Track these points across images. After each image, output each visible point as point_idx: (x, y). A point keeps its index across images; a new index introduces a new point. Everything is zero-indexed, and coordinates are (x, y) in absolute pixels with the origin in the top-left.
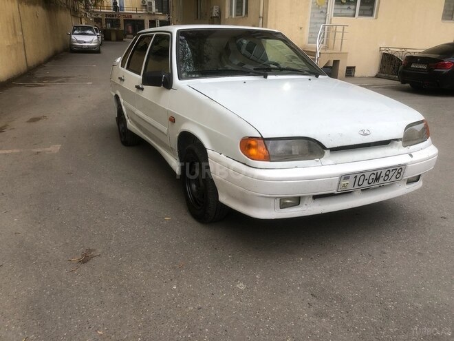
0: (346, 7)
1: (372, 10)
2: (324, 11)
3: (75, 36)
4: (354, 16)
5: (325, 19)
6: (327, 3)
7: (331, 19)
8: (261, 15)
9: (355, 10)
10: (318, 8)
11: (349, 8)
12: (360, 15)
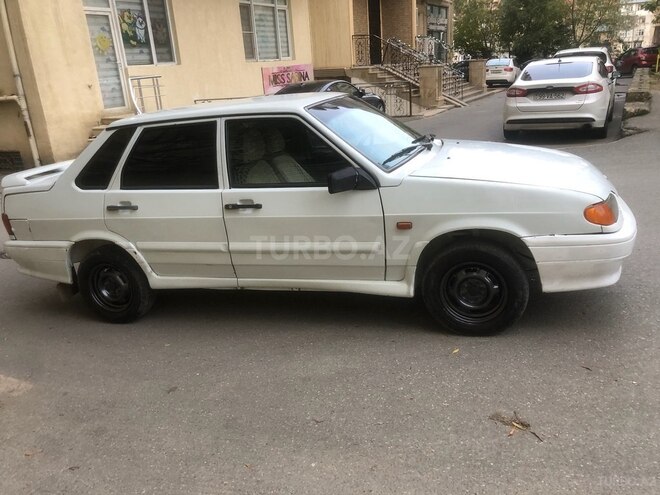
0: (137, 50)
1: (170, 52)
2: (112, 58)
4: (152, 63)
5: (117, 69)
6: (113, 47)
7: (126, 69)
8: (17, 72)
9: (150, 54)
10: (103, 55)
11: (141, 52)
12: (159, 60)
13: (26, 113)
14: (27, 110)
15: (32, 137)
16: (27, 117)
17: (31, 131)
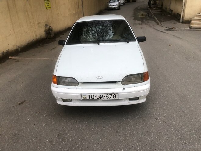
3: (110, 3)
13: (183, 3)
14: (185, 2)
15: (183, 11)
16: (183, 5)
17: (183, 9)
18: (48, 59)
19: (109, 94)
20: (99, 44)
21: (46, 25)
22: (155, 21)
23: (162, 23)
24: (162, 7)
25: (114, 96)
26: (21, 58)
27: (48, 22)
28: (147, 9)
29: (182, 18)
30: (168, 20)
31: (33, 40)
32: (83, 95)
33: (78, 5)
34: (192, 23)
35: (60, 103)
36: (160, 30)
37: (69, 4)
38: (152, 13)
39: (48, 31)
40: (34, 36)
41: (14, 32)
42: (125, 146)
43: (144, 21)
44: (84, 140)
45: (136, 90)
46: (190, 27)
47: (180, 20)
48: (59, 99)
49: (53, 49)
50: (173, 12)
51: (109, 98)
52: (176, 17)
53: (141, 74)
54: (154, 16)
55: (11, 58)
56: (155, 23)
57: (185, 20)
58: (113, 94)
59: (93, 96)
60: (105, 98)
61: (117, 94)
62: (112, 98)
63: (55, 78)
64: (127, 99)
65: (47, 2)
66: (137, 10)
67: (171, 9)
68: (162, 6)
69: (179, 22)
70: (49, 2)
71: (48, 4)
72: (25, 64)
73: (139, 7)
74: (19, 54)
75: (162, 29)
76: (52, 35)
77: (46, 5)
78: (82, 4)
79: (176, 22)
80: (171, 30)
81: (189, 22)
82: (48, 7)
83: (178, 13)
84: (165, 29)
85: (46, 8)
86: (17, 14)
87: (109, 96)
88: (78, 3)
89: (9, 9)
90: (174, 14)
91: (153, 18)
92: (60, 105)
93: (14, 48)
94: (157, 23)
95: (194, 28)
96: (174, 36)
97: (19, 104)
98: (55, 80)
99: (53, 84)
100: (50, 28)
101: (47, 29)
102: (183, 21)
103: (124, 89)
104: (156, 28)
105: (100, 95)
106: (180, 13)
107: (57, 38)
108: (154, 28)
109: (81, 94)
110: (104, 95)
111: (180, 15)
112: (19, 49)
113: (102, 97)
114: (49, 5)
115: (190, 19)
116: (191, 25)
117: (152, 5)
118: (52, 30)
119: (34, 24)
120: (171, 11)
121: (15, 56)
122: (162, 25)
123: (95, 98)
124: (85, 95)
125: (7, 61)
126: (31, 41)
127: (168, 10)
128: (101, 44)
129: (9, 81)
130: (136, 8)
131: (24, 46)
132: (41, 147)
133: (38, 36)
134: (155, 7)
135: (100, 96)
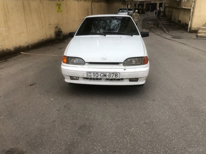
3: (119, 13)
13: (191, 13)
14: (193, 12)
15: (190, 21)
16: (191, 14)
17: (191, 19)
18: (57, 55)
19: (111, 73)
20: (105, 36)
21: (57, 27)
22: (163, 30)
23: (170, 32)
24: (171, 19)
25: (116, 75)
26: (31, 54)
27: (58, 24)
28: (156, 20)
29: (190, 28)
30: (176, 30)
31: (43, 40)
32: (89, 73)
33: (88, 12)
34: (199, 32)
35: (68, 80)
36: (167, 38)
37: (79, 10)
38: (160, 23)
39: (57, 33)
40: (45, 36)
41: (27, 30)
42: (123, 116)
43: (152, 30)
44: (87, 110)
45: (136, 71)
46: (197, 36)
47: (187, 30)
48: (67, 76)
49: (62, 48)
50: (181, 22)
51: (111, 77)
52: (184, 27)
53: (141, 57)
54: (162, 26)
55: (22, 54)
56: (162, 32)
57: (192, 29)
58: (115, 73)
59: (97, 74)
60: (108, 77)
61: (118, 74)
62: (114, 77)
63: (64, 58)
64: (127, 79)
65: (59, 6)
66: (145, 20)
67: (180, 19)
68: (171, 17)
69: (187, 32)
70: (61, 6)
71: (60, 7)
72: (35, 58)
73: (148, 18)
74: (30, 51)
75: (169, 37)
76: (61, 37)
77: (58, 8)
78: (92, 11)
79: (184, 32)
80: (178, 38)
81: (196, 32)
82: (59, 10)
83: (186, 23)
84: (171, 37)
85: (58, 11)
86: (31, 14)
87: (112, 75)
88: (88, 9)
89: (24, 8)
90: (183, 24)
91: (161, 27)
92: (68, 83)
93: (26, 45)
94: (165, 32)
95: (201, 37)
96: (180, 42)
97: (31, 85)
98: (65, 60)
99: (63, 63)
100: (60, 30)
101: (57, 30)
102: (190, 30)
103: (125, 70)
104: (163, 36)
105: (103, 73)
106: (187, 23)
107: (66, 40)
108: (162, 36)
109: (87, 72)
110: (107, 74)
111: (188, 25)
112: (30, 46)
113: (106, 76)
114: (60, 9)
115: (198, 28)
116: (198, 34)
117: (161, 16)
118: (61, 32)
119: (45, 24)
120: (180, 21)
121: (26, 52)
122: (169, 34)
123: (99, 77)
124: (91, 73)
125: (19, 56)
126: (41, 40)
127: (177, 21)
128: (107, 36)
129: (21, 69)
130: (145, 19)
131: (35, 44)
132: (49, 113)
133: (49, 37)
134: (163, 19)
135: (103, 75)
